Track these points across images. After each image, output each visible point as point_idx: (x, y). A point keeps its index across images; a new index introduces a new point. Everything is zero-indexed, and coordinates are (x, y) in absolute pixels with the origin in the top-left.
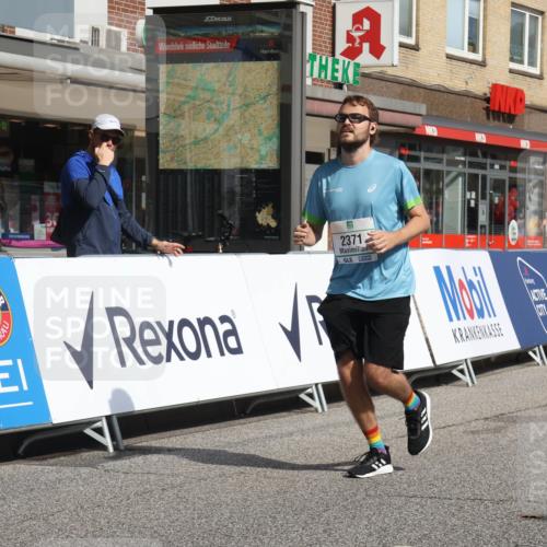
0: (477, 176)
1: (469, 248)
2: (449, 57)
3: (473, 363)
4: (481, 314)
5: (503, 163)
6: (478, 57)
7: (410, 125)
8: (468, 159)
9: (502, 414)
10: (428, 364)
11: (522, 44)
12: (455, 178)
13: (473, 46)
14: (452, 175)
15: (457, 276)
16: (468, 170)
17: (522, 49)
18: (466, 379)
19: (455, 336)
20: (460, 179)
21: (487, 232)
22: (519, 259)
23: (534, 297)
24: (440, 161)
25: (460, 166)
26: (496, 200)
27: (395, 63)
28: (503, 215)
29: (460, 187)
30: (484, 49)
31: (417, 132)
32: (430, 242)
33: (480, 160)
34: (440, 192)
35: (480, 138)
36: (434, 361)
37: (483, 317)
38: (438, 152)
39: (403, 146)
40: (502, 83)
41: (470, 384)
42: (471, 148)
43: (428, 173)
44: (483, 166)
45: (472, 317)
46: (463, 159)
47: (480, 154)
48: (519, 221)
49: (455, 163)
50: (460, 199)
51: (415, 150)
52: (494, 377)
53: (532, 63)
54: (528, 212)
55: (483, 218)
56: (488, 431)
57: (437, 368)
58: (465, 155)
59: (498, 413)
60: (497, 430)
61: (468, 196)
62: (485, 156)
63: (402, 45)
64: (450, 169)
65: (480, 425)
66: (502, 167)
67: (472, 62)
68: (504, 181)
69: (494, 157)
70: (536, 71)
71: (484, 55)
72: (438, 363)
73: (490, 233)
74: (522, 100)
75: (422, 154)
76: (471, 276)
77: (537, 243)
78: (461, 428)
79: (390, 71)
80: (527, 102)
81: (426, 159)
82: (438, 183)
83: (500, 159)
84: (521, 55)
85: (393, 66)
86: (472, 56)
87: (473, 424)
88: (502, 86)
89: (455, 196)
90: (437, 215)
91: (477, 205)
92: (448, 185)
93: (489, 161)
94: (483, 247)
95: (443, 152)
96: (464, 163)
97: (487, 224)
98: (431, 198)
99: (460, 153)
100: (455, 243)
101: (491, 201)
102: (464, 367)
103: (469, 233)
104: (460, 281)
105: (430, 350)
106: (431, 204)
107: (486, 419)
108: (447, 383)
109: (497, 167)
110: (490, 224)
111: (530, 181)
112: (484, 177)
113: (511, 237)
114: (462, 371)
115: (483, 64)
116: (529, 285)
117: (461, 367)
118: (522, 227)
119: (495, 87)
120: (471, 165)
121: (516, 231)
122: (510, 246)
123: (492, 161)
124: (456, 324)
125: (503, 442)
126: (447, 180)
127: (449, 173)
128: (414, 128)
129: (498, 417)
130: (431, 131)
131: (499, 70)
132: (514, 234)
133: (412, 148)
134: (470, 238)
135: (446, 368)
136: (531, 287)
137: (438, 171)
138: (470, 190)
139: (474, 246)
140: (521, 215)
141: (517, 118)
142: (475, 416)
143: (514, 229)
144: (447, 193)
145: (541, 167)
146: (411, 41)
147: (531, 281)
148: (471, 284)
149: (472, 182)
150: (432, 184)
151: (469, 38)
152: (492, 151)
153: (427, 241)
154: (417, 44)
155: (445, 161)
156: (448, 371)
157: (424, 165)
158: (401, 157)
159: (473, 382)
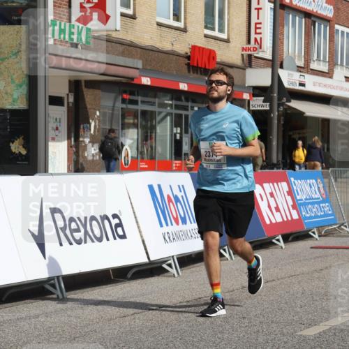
0: (181, 115)
1: (175, 171)
2: (159, 24)
3: (178, 259)
4: (184, 221)
5: (201, 106)
6: (181, 25)
7: (130, 76)
8: (174, 102)
10: (146, 260)
11: (213, 16)
12: (165, 117)
13: (177, 17)
14: (163, 115)
15: (166, 192)
16: (174, 111)
17: (214, 20)
18: (173, 271)
19: (164, 238)
20: (169, 118)
24: (153, 104)
25: (169, 108)
27: (118, 29)
29: (168, 124)
30: (185, 18)
31: (135, 82)
32: (146, 166)
33: (184, 103)
34: (153, 128)
35: (183, 86)
36: (149, 258)
37: (186, 224)
38: (151, 97)
39: (125, 92)
40: (199, 45)
41: (176, 275)
42: (177, 94)
43: (144, 113)
44: (185, 108)
45: (178, 224)
46: (170, 102)
47: (183, 99)
49: (163, 105)
50: (168, 133)
51: (134, 95)
52: (194, 269)
53: (221, 30)
55: (186, 148)
57: (151, 263)
58: (172, 99)
59: (197, 297)
61: (175, 131)
62: (187, 100)
63: (123, 15)
64: (161, 110)
67: (177, 29)
69: (194, 101)
70: (224, 36)
71: (185, 23)
72: (152, 259)
74: (214, 58)
75: (140, 99)
76: (177, 192)
79: (114, 35)
80: (218, 59)
81: (143, 102)
82: (151, 121)
83: (198, 103)
84: (213, 24)
85: (116, 30)
86: (176, 24)
88: (200, 48)
89: (165, 130)
90: (151, 146)
91: (181, 137)
92: (159, 123)
93: (190, 104)
95: (155, 97)
96: (171, 105)
98: (147, 132)
99: (168, 98)
100: (165, 167)
102: (171, 262)
103: (176, 159)
104: (169, 197)
105: (146, 249)
106: (147, 136)
107: (188, 302)
108: (159, 275)
109: (196, 109)
112: (187, 117)
114: (170, 265)
115: (184, 30)
117: (169, 262)
119: (194, 48)
120: (177, 107)
123: (194, 104)
124: (165, 229)
126: (158, 118)
127: (160, 113)
128: (133, 79)
130: (146, 81)
131: (197, 36)
133: (132, 93)
134: (176, 163)
135: (158, 263)
137: (152, 112)
138: (176, 126)
139: (179, 169)
142: (180, 300)
144: (158, 129)
146: (130, 12)
148: (176, 198)
149: (177, 121)
150: (147, 122)
151: (174, 10)
152: (192, 97)
153: (144, 165)
154: (134, 14)
155: (157, 104)
156: (159, 265)
157: (141, 107)
158: (124, 101)
159: (178, 273)
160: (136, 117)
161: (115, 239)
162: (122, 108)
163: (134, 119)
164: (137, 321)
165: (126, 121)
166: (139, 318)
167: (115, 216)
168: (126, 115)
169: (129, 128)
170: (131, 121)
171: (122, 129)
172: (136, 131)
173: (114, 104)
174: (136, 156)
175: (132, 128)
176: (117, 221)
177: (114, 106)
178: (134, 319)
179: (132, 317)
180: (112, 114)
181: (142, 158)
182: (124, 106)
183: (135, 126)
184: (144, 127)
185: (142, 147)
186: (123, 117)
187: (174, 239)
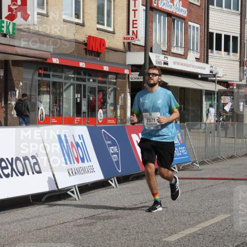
0: (81, 85)
1: (76, 124)
2: (65, 21)
3: (78, 187)
4: (83, 161)
5: (94, 78)
6: (80, 21)
7: (44, 57)
8: (76, 76)
9: (94, 215)
10: (54, 188)
11: (103, 15)
12: (69, 87)
13: (77, 16)
14: (68, 85)
16: (76, 82)
17: (103, 18)
18: (75, 196)
19: (69, 173)
20: (72, 87)
22: (103, 130)
23: (111, 151)
24: (61, 77)
25: (72, 80)
26: (91, 98)
29: (72, 91)
30: (83, 17)
31: (48, 61)
32: (56, 121)
33: (83, 76)
34: (61, 94)
35: (82, 65)
36: (57, 187)
37: (84, 162)
38: (59, 72)
39: (41, 69)
40: (93, 35)
41: (77, 199)
42: (77, 70)
43: (54, 83)
44: (84, 80)
45: (78, 162)
46: (73, 76)
47: (82, 73)
48: (104, 110)
49: (68, 78)
50: (72, 98)
51: (48, 71)
52: (90, 195)
53: (109, 25)
54: (108, 105)
55: (84, 108)
56: (86, 225)
57: (60, 190)
58: (74, 74)
59: (92, 214)
60: (91, 224)
61: (76, 96)
62: (85, 74)
63: (38, 14)
64: (66, 81)
65: (82, 222)
66: (94, 81)
67: (77, 24)
68: (96, 88)
69: (90, 75)
70: (111, 29)
71: (83, 20)
72: (60, 188)
73: (88, 116)
74: (104, 45)
75: (51, 73)
76: (77, 140)
77: (113, 121)
78: (72, 224)
80: (107, 46)
81: (53, 76)
82: (60, 89)
83: (93, 76)
84: (103, 21)
85: (34, 25)
86: (77, 21)
87: (79, 221)
88: (94, 37)
89: (69, 96)
90: (60, 106)
91: (81, 101)
92: (65, 90)
93: (87, 77)
94: (84, 124)
95: (62, 72)
96: (74, 78)
97: (86, 111)
98: (57, 98)
99: (71, 73)
100: (70, 122)
101: (89, 99)
102: (74, 189)
103: (77, 116)
104: (72, 143)
106: (56, 100)
107: (85, 218)
108: (65, 199)
109: (91, 80)
110: (88, 112)
111: (109, 88)
112: (85, 86)
113: (99, 118)
114: (73, 192)
115: (83, 25)
117: (72, 190)
118: (105, 113)
119: (90, 37)
120: (78, 79)
121: (102, 115)
122: (99, 123)
123: (89, 77)
124: (69, 166)
125: (95, 231)
126: (65, 87)
127: (66, 83)
128: (46, 59)
129: (92, 217)
130: (55, 61)
131: (92, 29)
132: (101, 117)
133: (46, 70)
134: (77, 119)
136: (110, 145)
137: (60, 83)
138: (77, 93)
139: (79, 123)
140: (105, 107)
141: (101, 55)
142: (80, 216)
143: (101, 114)
144: (65, 95)
145: (115, 81)
146: (44, 12)
147: (109, 142)
148: (77, 144)
149: (78, 89)
150: (56, 90)
151: (75, 11)
152: (89, 72)
153: (54, 121)
154: (47, 13)
155: (63, 77)
156: (65, 192)
157: (52, 79)
158: (40, 75)
159: (79, 198)
160: (48, 86)
161: (33, 173)
162: (39, 80)
163: (47, 88)
164: (49, 232)
165: (42, 89)
168: (41, 85)
169: (43, 94)
170: (45, 89)
171: (39, 95)
172: (48, 96)
173: (33, 77)
174: (48, 114)
175: (46, 94)
176: (34, 161)
177: (32, 79)
179: (46, 230)
180: (32, 84)
181: (53, 116)
182: (40, 78)
183: (48, 92)
184: (54, 94)
185: (53, 108)
186: (39, 86)
187: (76, 173)
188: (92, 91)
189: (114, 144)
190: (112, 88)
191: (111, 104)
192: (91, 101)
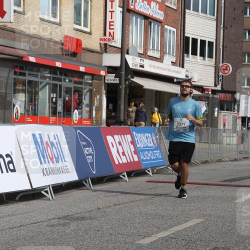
0: (56, 85)
1: (52, 124)
3: (52, 187)
5: (71, 79)
6: (57, 20)
7: (20, 56)
8: (52, 76)
9: (67, 216)
10: (28, 187)
11: (80, 15)
12: (45, 86)
13: (54, 15)
14: (44, 84)
16: (52, 82)
17: (80, 18)
18: (49, 196)
20: (48, 86)
21: (62, 116)
22: (78, 131)
23: (86, 152)
24: (37, 76)
25: (48, 80)
26: (67, 99)
27: (12, 21)
28: (70, 106)
29: (47, 90)
30: (60, 16)
31: (24, 59)
32: (31, 120)
33: (58, 76)
34: (37, 93)
35: (58, 64)
36: (31, 186)
38: (35, 72)
39: (16, 67)
40: (70, 35)
41: (51, 199)
42: (54, 70)
43: (30, 82)
44: (60, 80)
46: (49, 75)
47: (58, 73)
48: (79, 110)
49: (45, 78)
50: (47, 97)
51: (23, 69)
52: (64, 195)
53: (86, 26)
54: (84, 106)
55: (60, 108)
56: (59, 225)
57: (33, 190)
58: (50, 73)
59: (66, 215)
60: (64, 225)
61: (52, 96)
62: (61, 74)
63: (15, 11)
64: (42, 80)
65: (55, 222)
66: (70, 81)
68: (71, 88)
69: (66, 75)
70: (88, 30)
72: (34, 187)
73: (64, 117)
74: (80, 45)
75: (27, 72)
77: (88, 123)
78: (46, 223)
79: (9, 25)
80: (83, 46)
81: (29, 74)
82: (35, 88)
83: (69, 76)
84: (80, 21)
85: (11, 22)
86: (52, 19)
87: (52, 221)
88: (70, 37)
89: (44, 95)
90: (35, 106)
91: (56, 101)
92: (41, 90)
93: (63, 77)
94: (60, 124)
95: (38, 72)
96: (50, 78)
97: (62, 111)
98: (32, 96)
99: (47, 72)
100: (45, 121)
101: (64, 99)
102: (48, 189)
103: (52, 116)
105: (30, 180)
106: (32, 99)
107: (59, 218)
108: (38, 199)
109: (67, 80)
110: (64, 111)
111: (85, 89)
112: (60, 86)
113: (74, 119)
114: (47, 192)
116: (84, 146)
117: (46, 189)
118: (81, 113)
119: (66, 37)
120: (54, 79)
121: (78, 116)
122: (74, 124)
123: (65, 77)
125: (68, 231)
126: (40, 87)
127: (41, 83)
128: (22, 58)
129: (65, 217)
130: (32, 59)
132: (76, 117)
133: (21, 68)
134: (53, 119)
135: (38, 190)
136: (85, 146)
137: (36, 82)
138: (53, 93)
139: (55, 123)
140: (80, 107)
141: (78, 55)
142: (53, 216)
143: (76, 114)
144: (40, 94)
145: (91, 82)
146: (20, 9)
147: (84, 143)
149: (54, 89)
150: (32, 89)
151: (52, 10)
152: (65, 72)
153: (29, 120)
154: (24, 11)
155: (39, 76)
156: (39, 191)
157: (28, 78)
158: (15, 73)
159: (52, 198)
160: (24, 84)
161: (8, 172)
162: (14, 78)
163: (23, 87)
164: (22, 231)
165: (17, 87)
166: (23, 230)
167: (8, 156)
168: (17, 83)
169: (19, 92)
170: (21, 88)
171: (14, 93)
172: (24, 95)
173: (9, 75)
174: (24, 113)
175: (21, 93)
176: (9, 159)
177: (8, 77)
178: (20, 230)
179: (19, 229)
180: (7, 82)
181: (29, 115)
182: (16, 77)
183: (24, 91)
184: (29, 92)
185: (28, 107)
186: (15, 84)
187: (50, 173)
188: (68, 91)
189: (89, 145)
190: (88, 89)
191: (87, 105)
192: (66, 101)
